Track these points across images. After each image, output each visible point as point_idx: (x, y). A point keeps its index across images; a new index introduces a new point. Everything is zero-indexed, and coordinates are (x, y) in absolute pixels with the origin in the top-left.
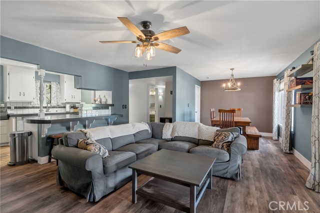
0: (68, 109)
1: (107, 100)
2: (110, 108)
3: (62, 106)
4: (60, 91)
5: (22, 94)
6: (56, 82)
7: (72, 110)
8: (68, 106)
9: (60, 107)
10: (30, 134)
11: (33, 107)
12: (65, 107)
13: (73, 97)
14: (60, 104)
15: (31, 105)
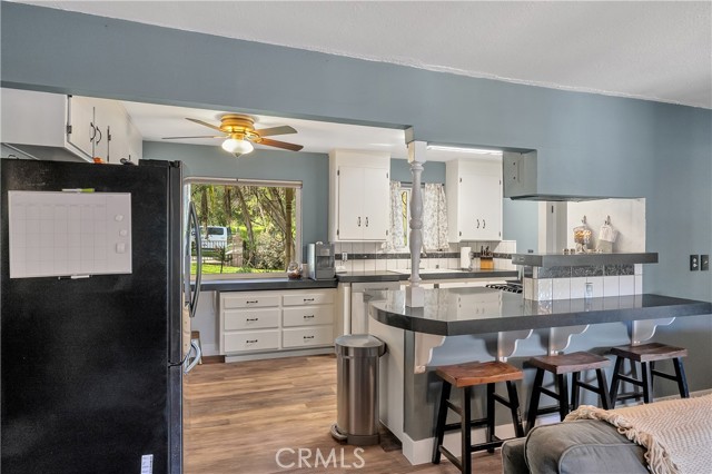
0: (466, 261)
1: (618, 235)
2: (638, 268)
3: (450, 251)
4: (446, 208)
5: (363, 221)
6: (435, 183)
7: (477, 265)
8: (466, 252)
9: (444, 256)
10: (384, 350)
11: (384, 256)
12: (457, 255)
13: (482, 225)
14: (445, 245)
15: (380, 249)
